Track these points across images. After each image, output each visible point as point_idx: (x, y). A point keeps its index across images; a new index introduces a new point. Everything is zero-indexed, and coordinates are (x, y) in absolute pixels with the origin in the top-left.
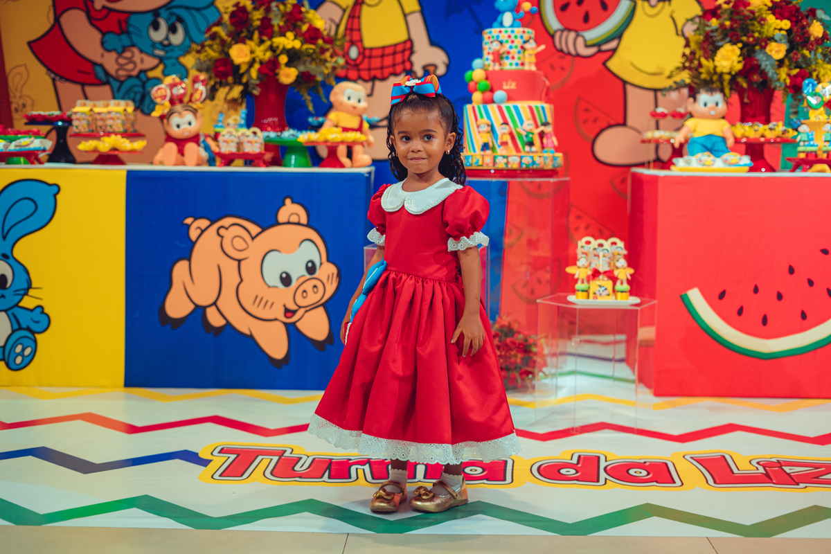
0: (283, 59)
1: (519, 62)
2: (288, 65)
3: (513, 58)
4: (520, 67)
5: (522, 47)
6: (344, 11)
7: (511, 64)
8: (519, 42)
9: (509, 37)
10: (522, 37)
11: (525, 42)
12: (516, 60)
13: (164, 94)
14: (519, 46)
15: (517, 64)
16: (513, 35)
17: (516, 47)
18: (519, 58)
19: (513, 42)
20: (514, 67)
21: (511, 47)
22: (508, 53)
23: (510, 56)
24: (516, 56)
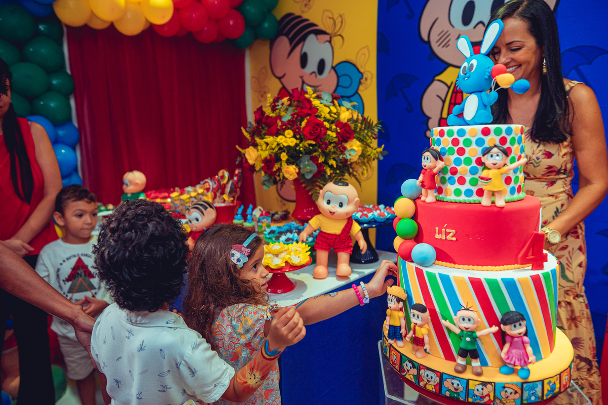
0: (284, 157)
1: (475, 189)
2: (288, 162)
3: (462, 181)
4: (475, 198)
5: (479, 162)
6: (449, 87)
7: (458, 193)
8: (472, 152)
9: (455, 142)
10: (480, 142)
11: (486, 152)
12: (467, 186)
13: (208, 187)
14: (474, 159)
15: (468, 193)
16: (461, 140)
17: (468, 161)
18: (474, 182)
19: (461, 152)
20: (463, 198)
21: (458, 162)
22: (454, 172)
23: (456, 177)
24: (468, 178)
